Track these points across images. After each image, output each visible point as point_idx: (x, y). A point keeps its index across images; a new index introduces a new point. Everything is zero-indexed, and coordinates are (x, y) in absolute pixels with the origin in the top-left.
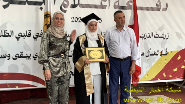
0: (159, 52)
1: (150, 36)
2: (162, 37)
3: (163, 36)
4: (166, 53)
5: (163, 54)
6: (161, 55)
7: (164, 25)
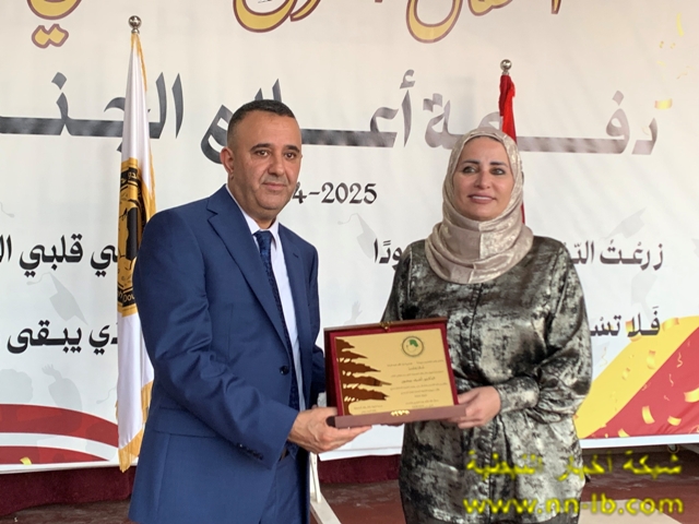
0: (622, 322)
1: (584, 256)
2: (635, 261)
3: (638, 256)
4: (653, 326)
5: (640, 330)
6: (632, 334)
7: (641, 212)
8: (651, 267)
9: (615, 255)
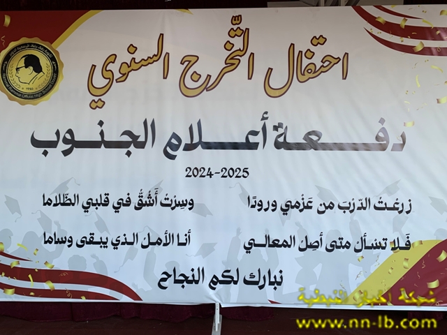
0: (388, 242)
1: (364, 206)
2: (394, 209)
3: (396, 206)
4: (406, 244)
5: (398, 247)
6: (393, 249)
7: (397, 182)
8: (404, 212)
9: (383, 206)
